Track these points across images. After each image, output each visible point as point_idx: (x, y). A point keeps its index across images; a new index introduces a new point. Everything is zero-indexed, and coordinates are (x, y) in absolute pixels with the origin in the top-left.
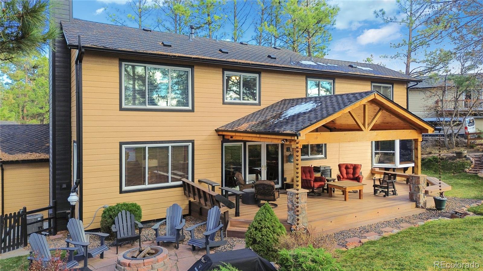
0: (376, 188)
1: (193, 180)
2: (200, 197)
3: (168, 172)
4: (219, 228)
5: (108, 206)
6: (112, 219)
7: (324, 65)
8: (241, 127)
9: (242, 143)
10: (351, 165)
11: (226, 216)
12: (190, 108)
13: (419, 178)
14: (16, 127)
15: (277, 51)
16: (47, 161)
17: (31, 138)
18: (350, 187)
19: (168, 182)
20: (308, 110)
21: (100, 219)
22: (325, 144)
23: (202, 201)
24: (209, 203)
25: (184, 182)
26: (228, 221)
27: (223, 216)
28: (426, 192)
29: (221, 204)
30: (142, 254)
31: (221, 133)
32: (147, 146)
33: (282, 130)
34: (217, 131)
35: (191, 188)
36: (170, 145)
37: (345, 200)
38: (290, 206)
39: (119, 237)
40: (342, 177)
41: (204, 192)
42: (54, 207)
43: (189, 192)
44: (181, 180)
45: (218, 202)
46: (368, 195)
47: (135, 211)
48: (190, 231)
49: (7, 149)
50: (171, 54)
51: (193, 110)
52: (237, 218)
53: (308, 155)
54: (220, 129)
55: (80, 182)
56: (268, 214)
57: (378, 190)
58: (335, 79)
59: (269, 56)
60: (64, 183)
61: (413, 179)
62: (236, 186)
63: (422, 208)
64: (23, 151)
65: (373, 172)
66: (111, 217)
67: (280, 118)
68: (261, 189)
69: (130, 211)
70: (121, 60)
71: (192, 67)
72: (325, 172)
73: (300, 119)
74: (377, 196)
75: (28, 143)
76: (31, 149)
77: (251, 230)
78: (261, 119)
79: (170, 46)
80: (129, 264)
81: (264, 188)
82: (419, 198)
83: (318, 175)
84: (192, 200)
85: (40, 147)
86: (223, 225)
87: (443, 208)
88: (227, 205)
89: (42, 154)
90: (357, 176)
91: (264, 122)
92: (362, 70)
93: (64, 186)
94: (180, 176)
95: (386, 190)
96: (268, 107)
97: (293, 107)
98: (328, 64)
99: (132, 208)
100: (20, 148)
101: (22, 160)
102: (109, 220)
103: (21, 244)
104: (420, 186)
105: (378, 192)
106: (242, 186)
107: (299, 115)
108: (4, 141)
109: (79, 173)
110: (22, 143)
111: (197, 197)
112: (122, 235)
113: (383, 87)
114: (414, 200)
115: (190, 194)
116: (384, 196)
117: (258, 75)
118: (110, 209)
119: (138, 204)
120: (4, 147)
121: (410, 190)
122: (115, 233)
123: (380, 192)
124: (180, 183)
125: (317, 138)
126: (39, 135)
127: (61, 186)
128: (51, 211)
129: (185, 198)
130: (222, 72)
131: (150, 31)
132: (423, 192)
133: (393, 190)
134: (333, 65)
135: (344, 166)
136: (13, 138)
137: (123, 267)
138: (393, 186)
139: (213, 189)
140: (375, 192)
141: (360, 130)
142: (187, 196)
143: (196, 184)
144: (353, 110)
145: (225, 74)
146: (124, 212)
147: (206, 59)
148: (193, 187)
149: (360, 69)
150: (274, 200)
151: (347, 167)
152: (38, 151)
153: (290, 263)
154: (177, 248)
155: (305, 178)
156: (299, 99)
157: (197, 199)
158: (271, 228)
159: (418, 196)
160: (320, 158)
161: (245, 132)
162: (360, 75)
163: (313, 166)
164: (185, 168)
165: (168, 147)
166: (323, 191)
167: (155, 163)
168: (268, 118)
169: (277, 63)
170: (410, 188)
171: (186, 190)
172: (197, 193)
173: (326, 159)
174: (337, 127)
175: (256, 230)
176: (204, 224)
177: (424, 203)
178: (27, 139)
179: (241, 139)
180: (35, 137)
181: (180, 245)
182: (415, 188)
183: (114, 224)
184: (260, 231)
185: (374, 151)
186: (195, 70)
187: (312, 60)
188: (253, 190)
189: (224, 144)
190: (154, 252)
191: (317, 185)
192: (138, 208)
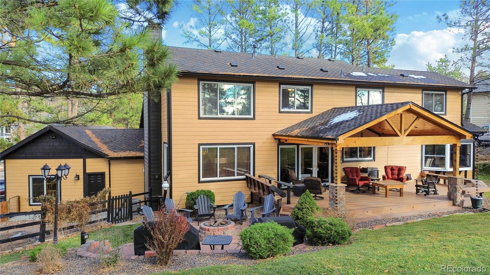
0: (418, 188)
1: (254, 175)
2: (259, 188)
3: (234, 169)
4: (272, 210)
5: (190, 192)
6: (194, 201)
7: (375, 75)
8: (293, 132)
9: (296, 146)
10: (397, 167)
11: (279, 203)
12: (252, 116)
13: (456, 179)
14: (116, 131)
15: (330, 64)
16: (142, 158)
17: (128, 140)
18: (390, 185)
19: (234, 176)
20: (350, 119)
21: (185, 201)
22: (374, 148)
23: (261, 191)
24: (266, 193)
25: (246, 176)
26: (281, 207)
27: (277, 203)
28: (464, 192)
29: (275, 193)
30: (217, 224)
31: (277, 137)
32: (219, 147)
33: (325, 136)
34: (274, 135)
35: (252, 181)
36: (236, 146)
37: (386, 197)
38: (331, 197)
39: (199, 214)
40: (386, 177)
41: (262, 184)
42: (150, 193)
43: (251, 184)
44: (245, 175)
45: (273, 192)
46: (410, 194)
47: (210, 196)
48: (251, 212)
49: (112, 148)
50: (237, 74)
51: (254, 119)
52: (288, 205)
53: (357, 158)
54: (277, 134)
55: (170, 174)
56: (308, 198)
57: (420, 189)
58: (384, 88)
59: (322, 70)
60: (157, 175)
61: (451, 180)
62: (291, 182)
63: (459, 206)
64: (124, 150)
65: (423, 175)
66: (193, 199)
67: (326, 124)
68: (310, 184)
69: (207, 196)
70: (199, 80)
71: (254, 83)
72: (372, 173)
73: (342, 126)
74: (419, 195)
75: (126, 144)
76: (129, 148)
77: (295, 210)
78: (311, 125)
79: (237, 66)
80: (208, 229)
81: (312, 183)
82: (456, 197)
83: (366, 175)
84: (254, 191)
85: (135, 147)
86: (276, 208)
87: (479, 206)
88: (280, 194)
89: (137, 152)
90: (401, 177)
91: (313, 128)
92: (412, 79)
93: (157, 177)
94: (244, 172)
95: (427, 190)
96: (319, 115)
97: (340, 115)
98: (379, 74)
99: (208, 193)
100: (121, 148)
101: (124, 157)
102: (192, 202)
103: (128, 218)
104: (457, 186)
105: (420, 191)
106: (295, 182)
107: (342, 123)
108: (110, 142)
109: (170, 167)
110: (122, 144)
111: (257, 188)
112: (201, 212)
113: (436, 94)
114: (451, 198)
115: (252, 186)
116: (425, 195)
117: (310, 87)
118: (192, 194)
119: (212, 191)
120: (110, 147)
121: (449, 190)
122: (197, 210)
123: (423, 191)
124: (244, 177)
125: (355, 142)
126: (134, 137)
127: (155, 177)
128: (147, 196)
129: (247, 189)
130: (278, 86)
131: (221, 52)
132: (461, 191)
133: (434, 189)
134: (383, 75)
135: (390, 168)
136: (115, 140)
137: (204, 231)
138: (434, 186)
139: (270, 182)
140: (418, 191)
141: (397, 135)
142: (249, 188)
143: (256, 178)
144: (390, 118)
145: (281, 87)
146: (202, 196)
147: (265, 77)
148: (254, 180)
149: (412, 77)
150: (321, 193)
151: (392, 169)
152: (134, 150)
153: (314, 225)
154: (242, 224)
155: (352, 177)
156: (347, 107)
157: (257, 191)
158: (310, 209)
159: (455, 195)
160: (369, 161)
161: (296, 136)
162: (409, 84)
163: (361, 168)
164: (248, 166)
165: (234, 148)
166: (369, 190)
167: (224, 160)
168: (316, 125)
169: (328, 76)
170: (448, 188)
171: (248, 183)
172: (257, 185)
173: (375, 161)
174: (385, 133)
175: (298, 210)
176: (261, 208)
177: (461, 202)
178: (125, 140)
179: (293, 142)
180: (130, 139)
181: (243, 222)
182: (453, 188)
183: (196, 204)
184: (301, 211)
185: (424, 155)
186: (256, 85)
187: (364, 70)
188: (303, 185)
189: (280, 146)
190: (225, 223)
191: (361, 183)
192: (213, 194)
